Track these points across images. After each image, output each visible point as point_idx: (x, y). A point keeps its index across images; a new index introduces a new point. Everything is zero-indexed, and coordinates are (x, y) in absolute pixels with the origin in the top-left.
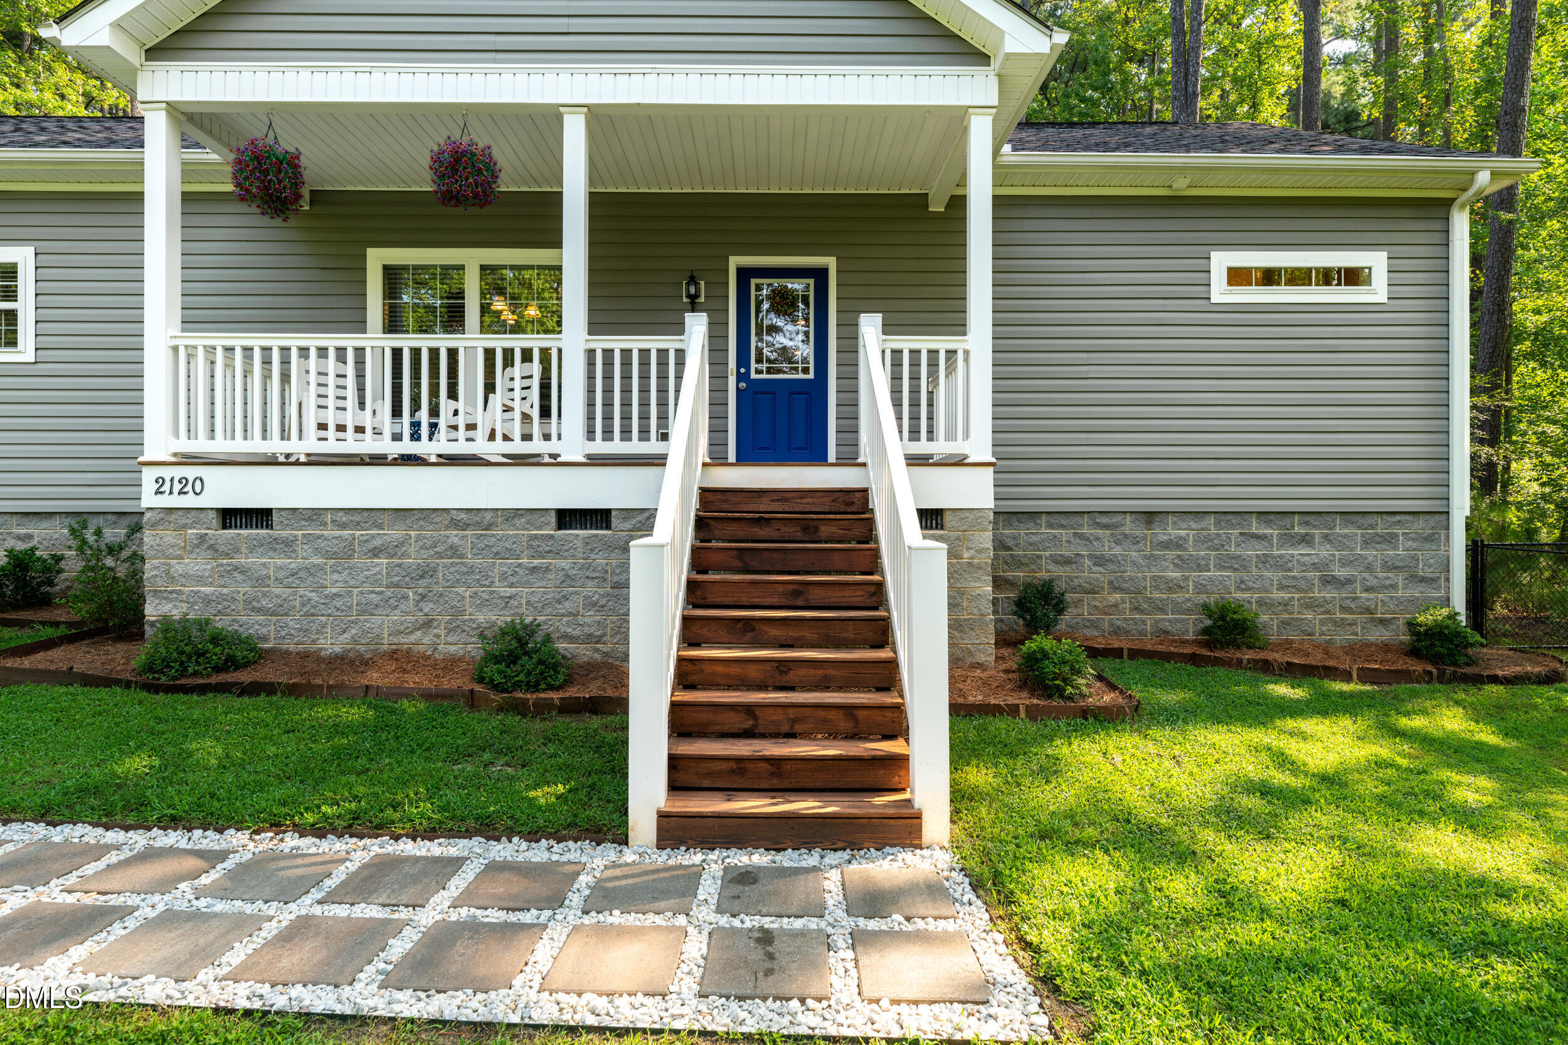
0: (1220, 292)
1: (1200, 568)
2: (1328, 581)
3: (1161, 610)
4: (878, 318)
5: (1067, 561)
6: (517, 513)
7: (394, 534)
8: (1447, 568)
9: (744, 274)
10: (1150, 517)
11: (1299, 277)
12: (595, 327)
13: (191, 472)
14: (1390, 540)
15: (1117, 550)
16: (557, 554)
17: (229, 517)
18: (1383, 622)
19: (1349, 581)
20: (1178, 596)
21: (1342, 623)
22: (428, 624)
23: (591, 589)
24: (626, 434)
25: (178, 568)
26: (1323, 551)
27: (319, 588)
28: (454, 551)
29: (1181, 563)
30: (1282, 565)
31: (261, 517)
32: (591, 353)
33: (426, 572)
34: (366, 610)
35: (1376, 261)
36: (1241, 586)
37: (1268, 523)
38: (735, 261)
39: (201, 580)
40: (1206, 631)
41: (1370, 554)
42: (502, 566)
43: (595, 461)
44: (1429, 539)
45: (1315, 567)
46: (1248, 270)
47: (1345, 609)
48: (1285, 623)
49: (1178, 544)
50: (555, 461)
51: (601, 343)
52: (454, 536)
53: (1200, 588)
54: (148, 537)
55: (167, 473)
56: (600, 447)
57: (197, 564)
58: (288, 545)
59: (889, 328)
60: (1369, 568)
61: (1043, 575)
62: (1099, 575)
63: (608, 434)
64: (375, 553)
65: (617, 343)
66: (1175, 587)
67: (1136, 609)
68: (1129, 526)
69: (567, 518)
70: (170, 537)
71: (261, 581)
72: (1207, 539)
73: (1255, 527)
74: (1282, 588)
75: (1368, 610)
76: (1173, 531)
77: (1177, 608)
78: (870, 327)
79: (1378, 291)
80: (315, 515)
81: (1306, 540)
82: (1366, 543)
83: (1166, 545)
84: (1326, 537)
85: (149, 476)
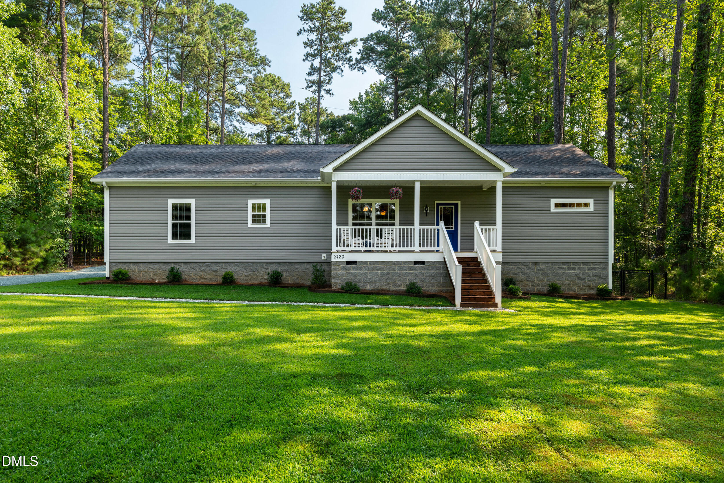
0: (553, 209)
1: (548, 276)
2: (579, 279)
3: (538, 286)
4: (478, 222)
5: (516, 274)
6: (406, 262)
7: (381, 266)
8: (608, 276)
9: (438, 205)
10: (536, 263)
11: (571, 205)
12: (421, 224)
13: (342, 254)
14: (594, 269)
15: (528, 271)
16: (414, 270)
17: (348, 263)
18: (592, 289)
19: (584, 279)
20: (542, 282)
21: (582, 289)
22: (388, 284)
23: (421, 277)
24: (427, 246)
25: (339, 273)
26: (578, 272)
27: (367, 277)
28: (394, 269)
29: (543, 274)
30: (568, 275)
31: (354, 263)
32: (420, 230)
33: (388, 274)
34: (376, 281)
35: (591, 201)
36: (558, 280)
37: (565, 265)
38: (436, 202)
39: (343, 275)
40: (549, 290)
41: (589, 272)
42: (403, 272)
43: (422, 251)
44: (604, 268)
45: (576, 275)
46: (560, 204)
47: (583, 286)
48: (569, 289)
49: (543, 270)
50: (412, 251)
51: (422, 227)
52: (394, 267)
53: (548, 280)
54: (333, 267)
55: (337, 254)
56: (422, 248)
57: (342, 272)
58: (360, 269)
59: (481, 224)
60: (589, 276)
61: (510, 277)
62: (523, 277)
63: (423, 246)
64: (378, 270)
65: (426, 227)
66: (542, 280)
67: (533, 285)
68: (531, 266)
69: (416, 263)
70: (337, 267)
71: (355, 276)
72: (550, 269)
73: (561, 266)
74: (568, 280)
75: (589, 286)
76: (541, 267)
77: (542, 285)
78: (477, 224)
79: (591, 208)
80: (366, 262)
81: (574, 269)
82: (589, 269)
83: (540, 270)
84: (579, 268)
85: (333, 255)
